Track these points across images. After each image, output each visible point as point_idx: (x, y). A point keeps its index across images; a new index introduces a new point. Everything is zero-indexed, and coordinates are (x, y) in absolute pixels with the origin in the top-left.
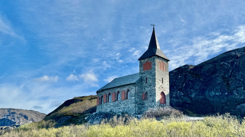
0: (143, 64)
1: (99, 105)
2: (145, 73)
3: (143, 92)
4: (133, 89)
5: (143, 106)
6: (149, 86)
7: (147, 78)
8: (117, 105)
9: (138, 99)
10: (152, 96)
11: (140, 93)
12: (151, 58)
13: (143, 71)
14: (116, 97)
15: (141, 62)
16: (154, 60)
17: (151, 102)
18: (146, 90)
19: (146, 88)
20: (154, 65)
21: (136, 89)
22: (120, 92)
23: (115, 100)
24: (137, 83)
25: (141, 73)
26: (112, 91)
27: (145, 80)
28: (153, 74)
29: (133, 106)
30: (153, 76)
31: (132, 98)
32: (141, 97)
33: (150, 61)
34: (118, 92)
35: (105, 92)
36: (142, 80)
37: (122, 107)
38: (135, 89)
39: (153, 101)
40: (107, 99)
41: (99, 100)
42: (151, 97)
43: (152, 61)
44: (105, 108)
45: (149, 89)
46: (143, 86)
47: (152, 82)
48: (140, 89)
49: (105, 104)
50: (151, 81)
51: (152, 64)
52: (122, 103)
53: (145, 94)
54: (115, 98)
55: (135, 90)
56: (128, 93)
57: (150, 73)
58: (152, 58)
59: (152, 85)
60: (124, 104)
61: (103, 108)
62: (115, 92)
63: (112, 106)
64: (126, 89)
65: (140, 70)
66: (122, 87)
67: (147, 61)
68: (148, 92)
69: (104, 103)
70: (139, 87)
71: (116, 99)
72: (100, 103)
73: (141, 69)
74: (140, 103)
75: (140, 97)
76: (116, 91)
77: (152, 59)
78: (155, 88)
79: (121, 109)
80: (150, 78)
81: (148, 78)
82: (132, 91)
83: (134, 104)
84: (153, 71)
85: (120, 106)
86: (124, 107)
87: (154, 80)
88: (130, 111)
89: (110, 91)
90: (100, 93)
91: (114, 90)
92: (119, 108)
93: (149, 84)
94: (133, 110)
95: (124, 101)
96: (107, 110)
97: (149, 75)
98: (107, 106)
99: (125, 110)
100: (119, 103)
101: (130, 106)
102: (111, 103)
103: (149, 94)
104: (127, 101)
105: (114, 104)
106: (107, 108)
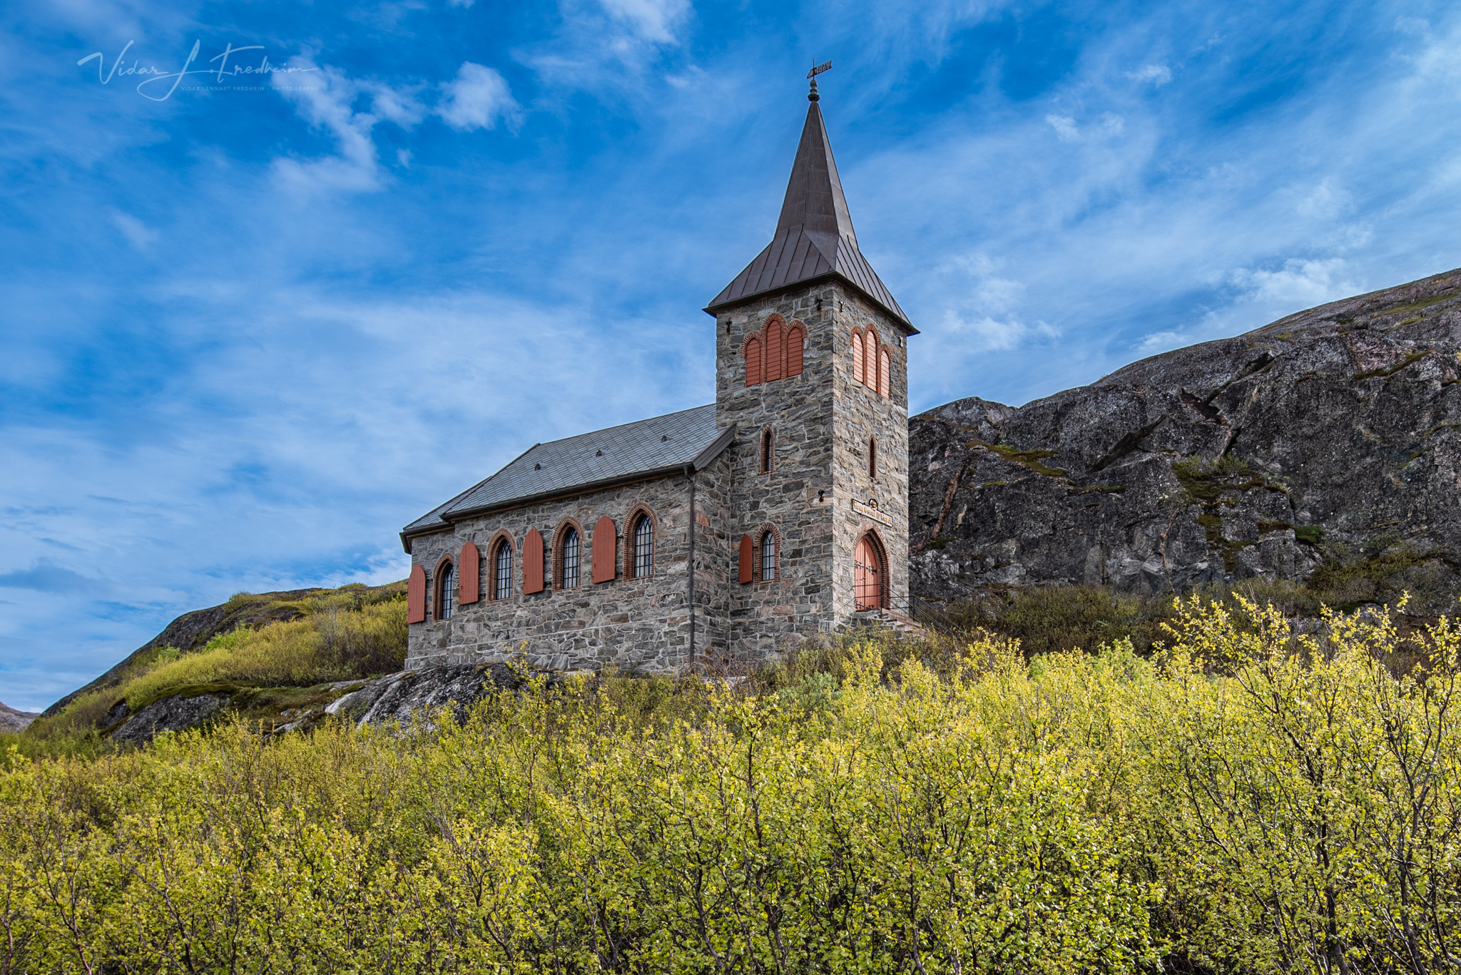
0: (740, 339)
1: (427, 626)
2: (756, 403)
3: (744, 528)
4: (677, 511)
5: (740, 624)
6: (787, 489)
7: (768, 436)
8: (559, 616)
9: (707, 577)
10: (806, 559)
11: (721, 536)
12: (800, 301)
13: (744, 390)
14: (551, 566)
15: (729, 323)
16: (824, 309)
17: (795, 593)
18: (762, 515)
19: (763, 506)
20: (822, 349)
21: (698, 507)
22: (580, 528)
23: (545, 584)
24: (704, 469)
25: (725, 404)
26: (523, 525)
27: (760, 450)
28: (817, 410)
29: (673, 622)
30: (815, 420)
31: (671, 571)
32: (727, 566)
33: (793, 319)
34: (569, 532)
35: (468, 530)
36: (736, 449)
37: (600, 627)
38: (688, 508)
39: (813, 589)
40: (486, 578)
41: (427, 587)
42: (801, 563)
43: (807, 321)
44: (467, 641)
45: (787, 507)
46: (744, 491)
47: (808, 465)
48: (721, 510)
49: (471, 613)
50: (798, 457)
51: (806, 342)
52: (594, 601)
53: (756, 543)
54: (544, 571)
55: (693, 514)
56: (640, 540)
57: (790, 401)
58: (807, 300)
59: (808, 482)
60: (608, 608)
61: (460, 640)
62: (542, 533)
63: (519, 624)
64: (622, 509)
65: (722, 384)
66: (595, 497)
67: (771, 321)
68: (778, 528)
69: (464, 606)
70: (716, 496)
71: (550, 576)
72: (431, 608)
73: (729, 375)
74: (722, 601)
75: (719, 561)
76: (552, 523)
77: (805, 305)
78: (827, 501)
79: (593, 643)
80: (792, 439)
81: (776, 439)
82: (668, 522)
83: (683, 607)
84: (813, 390)
85: (582, 624)
86: (609, 630)
87: (822, 449)
88: (656, 658)
89: (502, 522)
90: (428, 545)
91: (534, 519)
92: (575, 635)
93: (787, 477)
94: (678, 647)
95: (610, 588)
96: (483, 652)
97: (783, 413)
98: (482, 623)
99: (616, 647)
100: (576, 608)
101: (658, 623)
102: (515, 607)
103: (787, 545)
104: (630, 589)
105: (534, 612)
106: (489, 642)
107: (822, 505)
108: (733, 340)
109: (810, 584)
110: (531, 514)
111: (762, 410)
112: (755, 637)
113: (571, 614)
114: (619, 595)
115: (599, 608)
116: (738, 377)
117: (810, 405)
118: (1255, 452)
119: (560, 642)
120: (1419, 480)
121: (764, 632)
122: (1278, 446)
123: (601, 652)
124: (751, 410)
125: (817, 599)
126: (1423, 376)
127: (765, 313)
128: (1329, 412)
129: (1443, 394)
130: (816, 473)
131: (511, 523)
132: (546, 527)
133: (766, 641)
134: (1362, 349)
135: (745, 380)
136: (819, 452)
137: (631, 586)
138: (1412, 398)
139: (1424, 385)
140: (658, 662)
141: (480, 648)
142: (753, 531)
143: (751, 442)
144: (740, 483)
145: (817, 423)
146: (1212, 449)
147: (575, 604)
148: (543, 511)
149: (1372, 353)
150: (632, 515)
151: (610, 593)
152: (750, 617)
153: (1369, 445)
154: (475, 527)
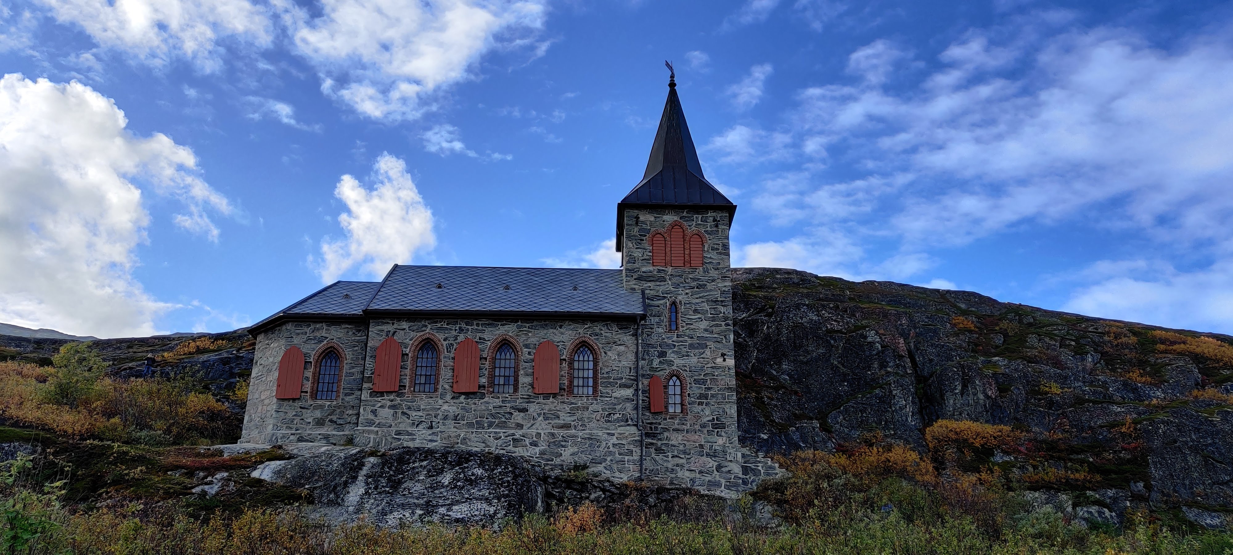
0: (647, 231)
1: (301, 404)
2: (662, 279)
3: (652, 369)
4: (621, 348)
5: (652, 444)
6: (693, 347)
8: (493, 416)
12: (700, 217)
13: (651, 268)
14: (485, 372)
16: (717, 226)
17: (702, 426)
18: (670, 363)
19: (671, 356)
20: (720, 253)
22: (519, 345)
23: (479, 387)
25: (634, 274)
26: (454, 333)
28: (718, 295)
29: (621, 436)
30: (716, 302)
31: (616, 394)
33: (694, 228)
34: (506, 346)
35: (388, 328)
37: (541, 431)
38: (632, 349)
39: (718, 426)
40: (407, 373)
41: (305, 367)
42: (707, 404)
43: (709, 229)
44: (381, 425)
45: (693, 360)
46: (652, 342)
47: (712, 333)
49: (386, 400)
50: (704, 325)
51: (706, 246)
52: (533, 408)
53: (665, 383)
55: (637, 353)
57: (693, 284)
58: (706, 218)
59: (711, 344)
60: (549, 415)
61: (370, 423)
62: (476, 343)
63: (446, 418)
64: (565, 337)
66: (537, 323)
67: (674, 225)
68: (685, 374)
69: (372, 394)
71: (484, 381)
72: (307, 388)
73: (637, 255)
76: (487, 336)
77: (704, 221)
78: (729, 362)
79: (534, 444)
80: (696, 311)
81: (682, 308)
82: (612, 355)
83: (629, 425)
84: (713, 281)
85: (520, 426)
86: (553, 435)
87: (723, 323)
88: (604, 464)
89: (429, 326)
90: (308, 330)
91: (468, 330)
92: (513, 435)
93: (692, 338)
94: (627, 458)
95: (551, 399)
96: (402, 437)
97: (687, 291)
98: (400, 411)
99: (561, 450)
100: (512, 411)
101: (606, 436)
102: (440, 402)
103: (694, 389)
104: (572, 403)
105: (463, 408)
106: (409, 429)
107: (725, 364)
108: (640, 230)
109: (716, 422)
110: (463, 326)
111: (668, 286)
112: (667, 457)
113: (507, 416)
114: (560, 407)
115: (539, 415)
116: (645, 257)
117: (711, 290)
118: (771, 366)
119: (497, 439)
120: (884, 402)
121: (676, 453)
122: (786, 365)
123: (542, 453)
124: (658, 283)
125: (723, 434)
126: (869, 339)
127: (669, 218)
128: (817, 351)
129: (883, 352)
130: (719, 340)
131: (440, 329)
132: (480, 339)
133: (677, 461)
134: (826, 315)
135: (651, 260)
136: (721, 325)
137: (573, 401)
138: (865, 351)
139: (871, 344)
140: (605, 468)
141: (398, 433)
142: (661, 373)
143: (659, 306)
144: (648, 335)
145: (718, 304)
146: (746, 359)
147: (512, 408)
148: (478, 325)
149: (832, 319)
150: (575, 344)
151: (551, 404)
152: (660, 439)
153: (845, 375)
154: (395, 326)
